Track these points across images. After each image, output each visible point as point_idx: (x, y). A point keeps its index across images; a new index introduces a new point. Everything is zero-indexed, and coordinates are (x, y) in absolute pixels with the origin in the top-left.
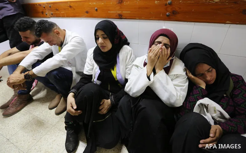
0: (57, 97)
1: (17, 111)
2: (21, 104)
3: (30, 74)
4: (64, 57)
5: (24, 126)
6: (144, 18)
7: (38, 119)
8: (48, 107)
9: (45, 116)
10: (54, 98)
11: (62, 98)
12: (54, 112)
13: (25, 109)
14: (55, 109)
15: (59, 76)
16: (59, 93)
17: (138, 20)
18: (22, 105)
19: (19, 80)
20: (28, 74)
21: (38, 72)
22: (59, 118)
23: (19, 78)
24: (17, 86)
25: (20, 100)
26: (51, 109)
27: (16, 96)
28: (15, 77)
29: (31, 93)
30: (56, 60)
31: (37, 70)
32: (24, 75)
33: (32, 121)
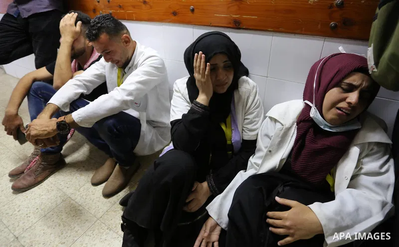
0: (108, 163)
1: (36, 182)
2: (44, 170)
3: (67, 122)
4: (130, 94)
5: (46, 213)
6: (283, 30)
7: (72, 202)
8: (90, 180)
9: (84, 197)
10: (102, 164)
11: (117, 166)
12: (101, 191)
13: (51, 179)
14: (104, 185)
15: (116, 129)
16: (111, 157)
17: (271, 33)
18: (47, 172)
19: (46, 130)
20: (63, 121)
21: (81, 119)
22: (109, 205)
23: (47, 127)
24: (42, 141)
25: (43, 163)
26: (95, 184)
27: (38, 156)
28: (41, 125)
29: (62, 152)
30: (115, 100)
31: (79, 116)
32: (57, 123)
33: (61, 205)
